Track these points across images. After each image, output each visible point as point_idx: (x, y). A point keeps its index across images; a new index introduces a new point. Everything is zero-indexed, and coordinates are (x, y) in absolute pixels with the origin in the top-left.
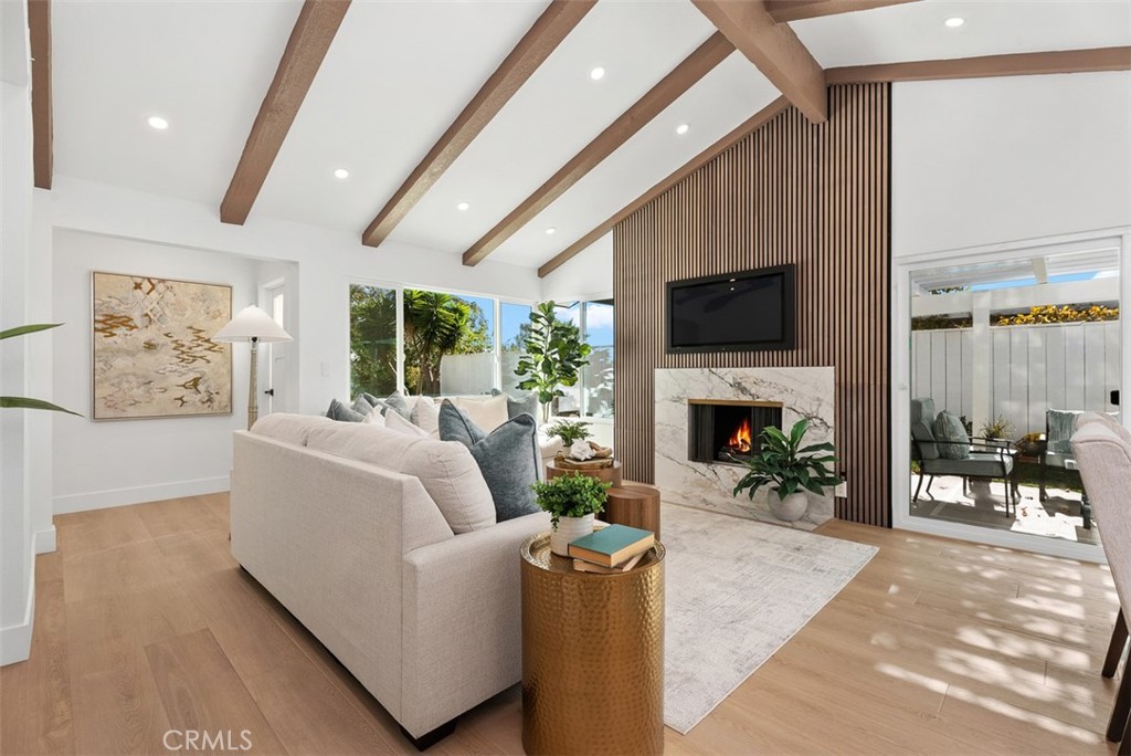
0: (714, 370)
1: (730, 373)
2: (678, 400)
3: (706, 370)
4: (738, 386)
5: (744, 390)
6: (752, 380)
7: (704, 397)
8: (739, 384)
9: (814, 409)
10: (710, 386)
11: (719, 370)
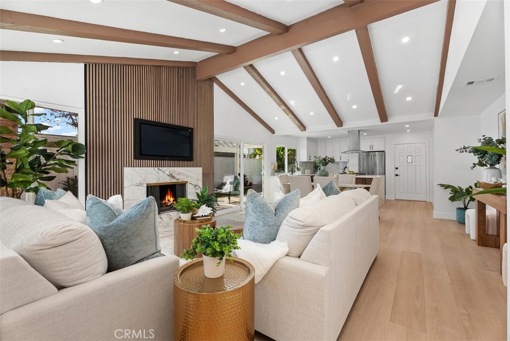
0: (160, 168)
1: (167, 170)
2: (140, 185)
3: (156, 168)
4: (171, 176)
5: (173, 177)
6: (177, 173)
7: (155, 182)
8: (172, 174)
9: (197, 182)
10: (159, 176)
11: (163, 168)
